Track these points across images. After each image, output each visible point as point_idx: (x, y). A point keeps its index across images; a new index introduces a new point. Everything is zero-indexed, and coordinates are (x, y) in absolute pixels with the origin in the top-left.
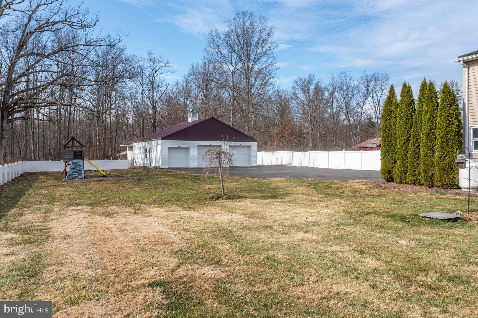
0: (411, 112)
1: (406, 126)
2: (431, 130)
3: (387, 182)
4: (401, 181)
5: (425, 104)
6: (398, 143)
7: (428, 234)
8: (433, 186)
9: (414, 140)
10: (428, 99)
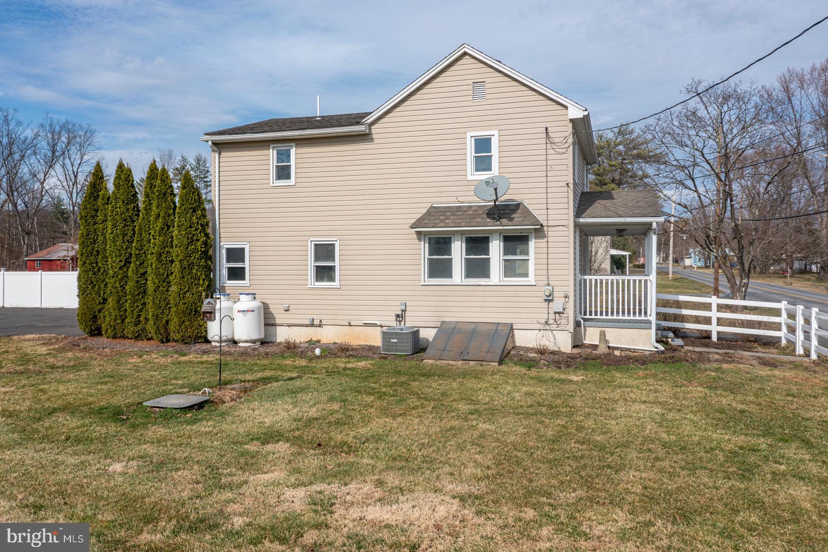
0: (132, 214)
1: (123, 237)
2: (165, 248)
3: (90, 336)
4: (115, 334)
5: (155, 203)
6: (110, 266)
7: (159, 441)
8: (168, 341)
9: (137, 263)
10: (159, 195)
